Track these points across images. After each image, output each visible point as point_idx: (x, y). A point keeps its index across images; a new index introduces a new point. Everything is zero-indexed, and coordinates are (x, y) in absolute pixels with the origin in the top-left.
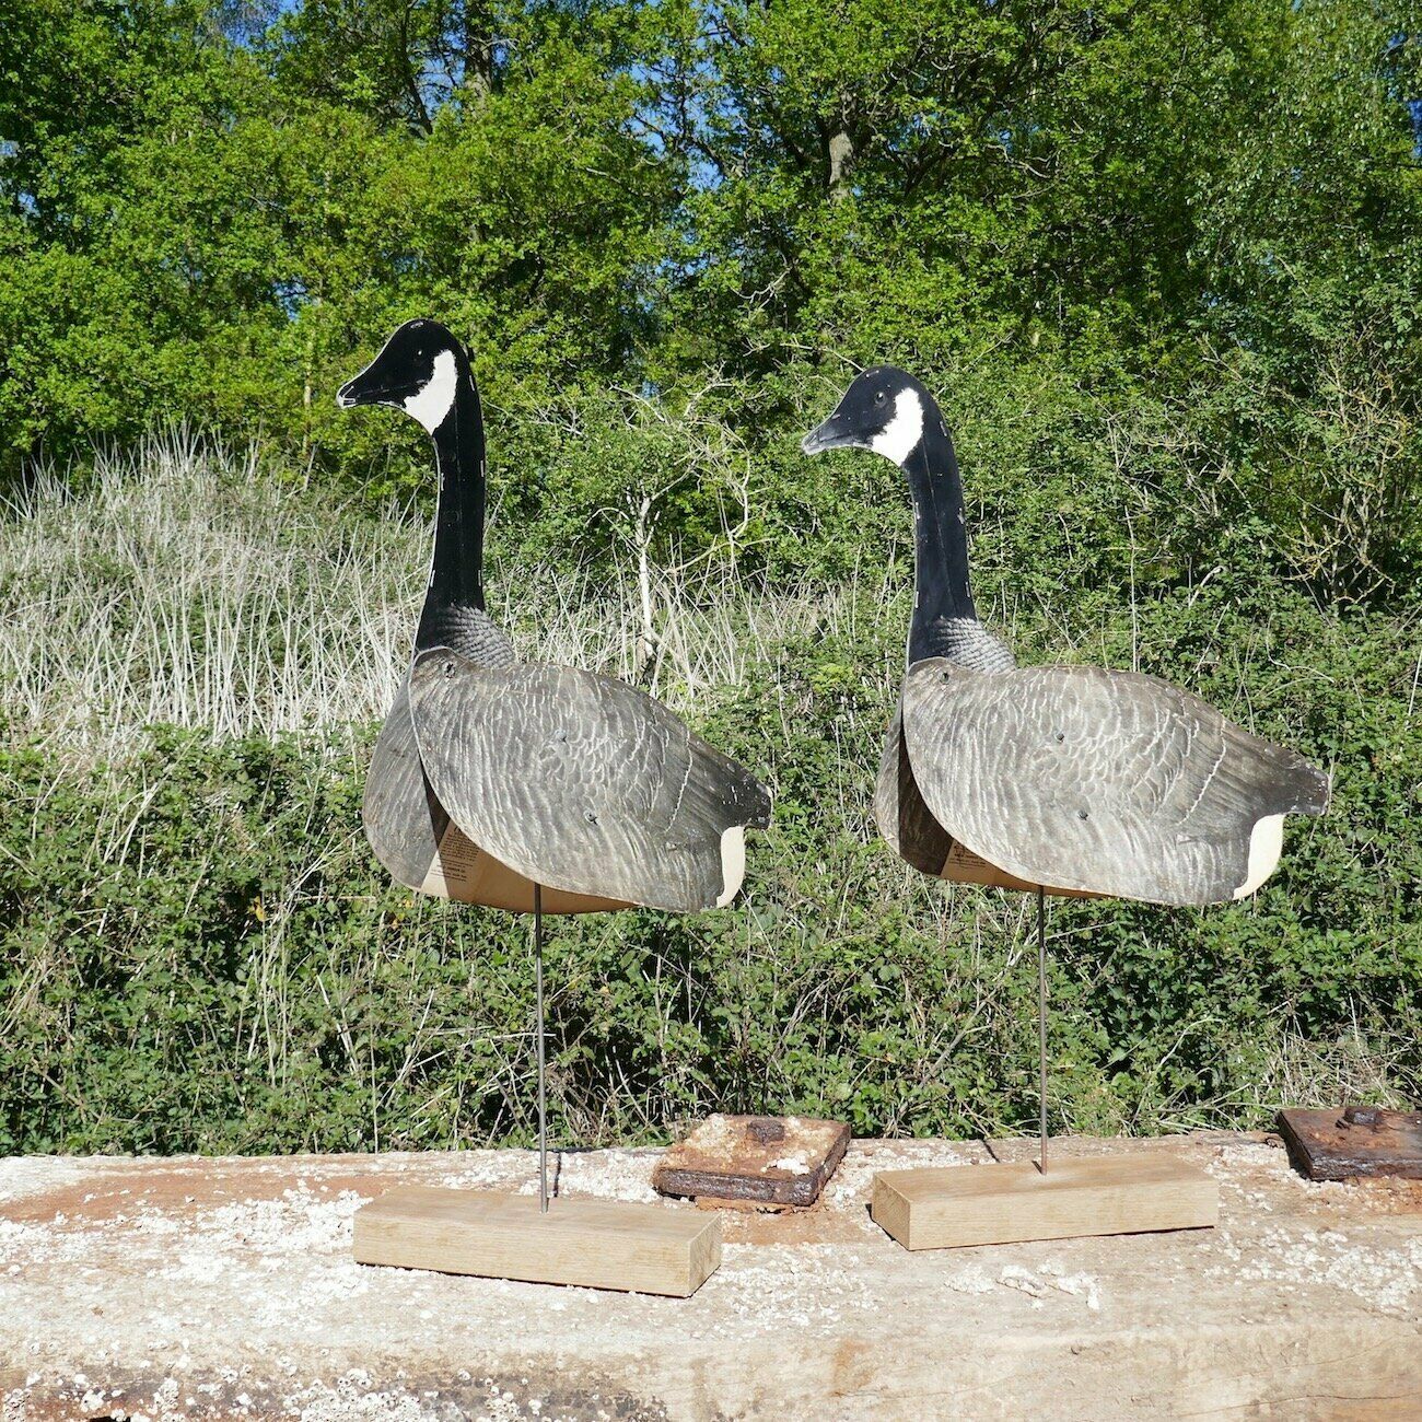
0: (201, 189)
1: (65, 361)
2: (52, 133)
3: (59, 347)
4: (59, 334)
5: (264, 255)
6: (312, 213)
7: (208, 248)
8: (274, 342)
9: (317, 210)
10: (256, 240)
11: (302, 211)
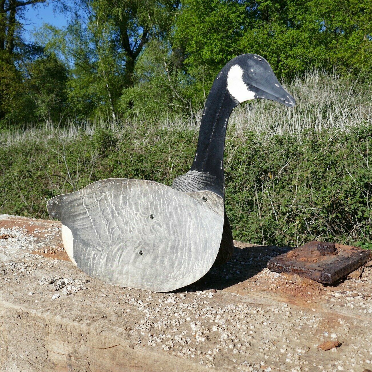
0: (327, 8)
1: (292, 56)
2: (290, 2)
3: (290, 52)
4: (291, 50)
5: (344, 21)
6: (356, 8)
7: (329, 23)
8: (346, 43)
9: (357, 7)
10: (341, 18)
11: (353, 8)
